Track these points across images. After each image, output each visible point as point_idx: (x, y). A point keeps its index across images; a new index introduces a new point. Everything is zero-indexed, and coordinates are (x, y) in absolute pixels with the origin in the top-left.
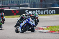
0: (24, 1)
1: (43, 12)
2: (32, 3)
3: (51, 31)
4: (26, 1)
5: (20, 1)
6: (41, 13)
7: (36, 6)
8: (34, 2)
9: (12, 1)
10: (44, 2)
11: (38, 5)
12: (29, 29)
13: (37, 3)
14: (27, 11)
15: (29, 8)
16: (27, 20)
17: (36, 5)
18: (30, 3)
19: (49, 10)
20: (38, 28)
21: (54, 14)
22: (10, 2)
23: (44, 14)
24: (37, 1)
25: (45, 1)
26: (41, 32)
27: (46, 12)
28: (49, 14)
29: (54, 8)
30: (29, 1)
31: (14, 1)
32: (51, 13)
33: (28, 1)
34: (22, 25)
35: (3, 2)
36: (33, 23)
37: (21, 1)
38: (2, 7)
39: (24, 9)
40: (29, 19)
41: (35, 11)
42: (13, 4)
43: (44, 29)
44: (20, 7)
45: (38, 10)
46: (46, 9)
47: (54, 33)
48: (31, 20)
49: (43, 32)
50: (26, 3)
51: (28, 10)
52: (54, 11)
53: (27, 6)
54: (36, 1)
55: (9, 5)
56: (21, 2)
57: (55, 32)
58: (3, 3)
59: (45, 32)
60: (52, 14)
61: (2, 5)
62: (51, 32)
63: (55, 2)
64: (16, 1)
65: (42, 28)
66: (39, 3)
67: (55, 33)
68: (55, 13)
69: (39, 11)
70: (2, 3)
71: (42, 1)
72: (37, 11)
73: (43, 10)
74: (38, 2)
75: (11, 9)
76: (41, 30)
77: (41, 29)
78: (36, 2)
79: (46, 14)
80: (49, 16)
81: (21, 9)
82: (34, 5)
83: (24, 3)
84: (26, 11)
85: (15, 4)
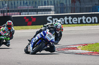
0: (45, 2)
1: (77, 20)
2: (59, 6)
3: (90, 52)
4: (48, 1)
5: (37, 2)
6: (74, 22)
7: (65, 10)
8: (62, 3)
9: (25, 2)
10: (77, 3)
11: (68, 8)
12: (46, 48)
13: (67, 5)
14: (50, 19)
15: (52, 13)
16: (42, 33)
17: (65, 8)
18: (54, 5)
19: (86, 16)
20: (69, 47)
21: (95, 23)
22: (21, 3)
23: (78, 23)
24: (66, 2)
25: (80, 2)
26: (73, 53)
27: (81, 20)
28: (86, 23)
29: (95, 13)
30: (53, 2)
31: (28, 2)
32: (90, 21)
33: (51, 2)
34: (33, 41)
35: (10, 2)
36: (52, 39)
37: (39, 2)
38: (8, 11)
39: (45, 15)
40: (45, 32)
41: (64, 18)
42: (26, 7)
43: (78, 49)
44: (37, 12)
45: (68, 16)
46: (81, 16)
47: (95, 55)
48: (49, 33)
49: (76, 54)
50: (48, 5)
51: (51, 17)
52: (96, 18)
53: (50, 10)
54: (64, 2)
55: (19, 8)
56: (40, 4)
57: (96, 52)
58: (10, 6)
59: (81, 54)
60: (91, 23)
61: (8, 8)
62: (90, 54)
63: (97, 3)
64: (31, 1)
65: (74, 46)
66: (70, 5)
67: (97, 56)
68: (97, 21)
69: (70, 18)
70: (8, 6)
71: (75, 2)
72: (66, 18)
73: (77, 16)
74: (68, 3)
75: (24, 15)
76: (74, 51)
77: (74, 48)
78: (65, 4)
79: (82, 23)
80: (86, 27)
81: (40, 14)
82: (61, 8)
83: (45, 5)
84: (48, 19)
85: (30, 7)
